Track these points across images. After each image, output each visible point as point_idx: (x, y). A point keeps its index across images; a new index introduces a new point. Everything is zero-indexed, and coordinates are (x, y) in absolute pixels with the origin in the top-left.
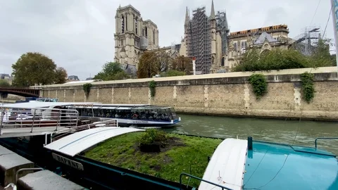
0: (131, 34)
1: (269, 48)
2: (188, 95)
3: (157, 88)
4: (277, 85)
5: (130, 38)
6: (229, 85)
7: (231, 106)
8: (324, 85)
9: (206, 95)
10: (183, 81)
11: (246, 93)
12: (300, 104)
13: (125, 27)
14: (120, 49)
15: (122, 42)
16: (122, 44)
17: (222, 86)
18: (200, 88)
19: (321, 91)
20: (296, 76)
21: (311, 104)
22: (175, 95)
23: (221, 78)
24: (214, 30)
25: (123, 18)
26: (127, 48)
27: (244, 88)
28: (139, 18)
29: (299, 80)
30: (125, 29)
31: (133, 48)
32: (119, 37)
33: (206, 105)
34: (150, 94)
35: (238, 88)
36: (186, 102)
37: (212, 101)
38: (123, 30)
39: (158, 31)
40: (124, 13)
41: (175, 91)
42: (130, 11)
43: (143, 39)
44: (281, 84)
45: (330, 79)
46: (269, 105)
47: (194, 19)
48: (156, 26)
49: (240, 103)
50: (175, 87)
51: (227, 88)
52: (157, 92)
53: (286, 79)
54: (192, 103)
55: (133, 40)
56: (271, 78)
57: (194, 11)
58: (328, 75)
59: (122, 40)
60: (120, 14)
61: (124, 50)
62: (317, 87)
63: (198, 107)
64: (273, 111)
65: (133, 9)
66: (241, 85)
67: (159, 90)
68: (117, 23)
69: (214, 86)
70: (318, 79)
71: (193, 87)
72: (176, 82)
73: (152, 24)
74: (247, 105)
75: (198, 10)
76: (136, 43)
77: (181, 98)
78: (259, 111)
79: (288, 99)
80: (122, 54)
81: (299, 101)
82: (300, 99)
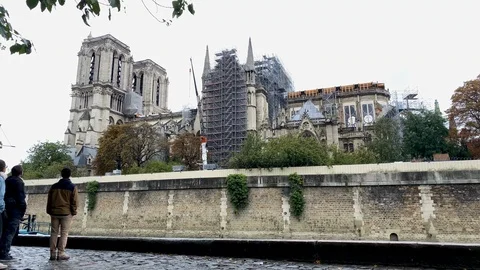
0: (105, 87)
1: (310, 127)
2: (144, 208)
3: (99, 195)
4: (262, 191)
5: (103, 94)
6: (202, 191)
7: (202, 226)
8: (317, 192)
9: (170, 208)
10: (140, 183)
11: (223, 204)
12: (289, 222)
13: (95, 73)
14: (81, 115)
15: (86, 101)
16: (86, 105)
17: (193, 193)
18: (162, 196)
19: (314, 202)
20: (284, 178)
21: (302, 222)
22: (125, 208)
23: (191, 180)
24: (253, 89)
25: (93, 55)
26: (94, 113)
27: (221, 196)
28: (127, 57)
29: (287, 185)
30: (95, 77)
31: (107, 114)
32: (82, 92)
33: (169, 225)
34: (87, 205)
35: (213, 195)
36: (140, 221)
37: (177, 218)
38: (91, 79)
39: (167, 80)
40: (96, 48)
41: (126, 200)
42: (108, 44)
43: (129, 96)
44: (267, 190)
45: (323, 184)
46: (252, 223)
47: (217, 67)
48: (163, 72)
49: (214, 220)
50: (127, 194)
51: (199, 196)
52: (98, 202)
53: (271, 183)
54: (150, 222)
55: (108, 98)
56: (254, 180)
57: (217, 55)
58: (320, 178)
59: (87, 97)
60: (87, 50)
61: (87, 117)
62: (308, 195)
63: (157, 228)
64: (256, 233)
65: (115, 41)
66: (217, 191)
67: (103, 199)
68: (81, 65)
69: (182, 192)
70: (309, 183)
71: (153, 194)
72: (129, 184)
73: (155, 66)
74: (223, 224)
75: (224, 53)
76: (115, 103)
77: (134, 214)
78: (239, 233)
79: (274, 214)
80: (83, 124)
81: (287, 218)
82: (289, 214)
